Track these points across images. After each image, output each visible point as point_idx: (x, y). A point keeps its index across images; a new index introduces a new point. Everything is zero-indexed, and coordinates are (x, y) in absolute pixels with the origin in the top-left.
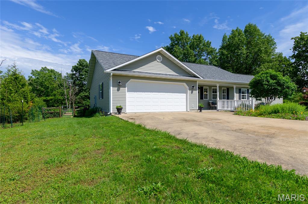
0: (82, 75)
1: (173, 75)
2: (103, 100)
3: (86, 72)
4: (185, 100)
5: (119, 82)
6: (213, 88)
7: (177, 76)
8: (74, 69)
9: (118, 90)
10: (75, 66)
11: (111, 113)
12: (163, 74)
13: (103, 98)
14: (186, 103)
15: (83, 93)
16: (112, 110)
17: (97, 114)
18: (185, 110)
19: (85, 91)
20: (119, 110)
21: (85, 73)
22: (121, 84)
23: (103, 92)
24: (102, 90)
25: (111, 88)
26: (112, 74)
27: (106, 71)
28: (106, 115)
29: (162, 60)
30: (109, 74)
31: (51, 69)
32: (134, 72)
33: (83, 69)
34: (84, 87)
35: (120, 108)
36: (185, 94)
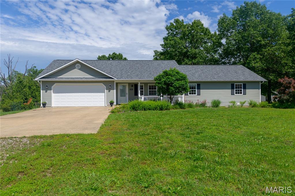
1: (89, 78)
6: (150, 84)
11: (41, 107)
14: (104, 100)
18: (104, 106)
20: (44, 105)
22: (48, 87)
25: (41, 91)
29: (80, 67)
36: (104, 94)
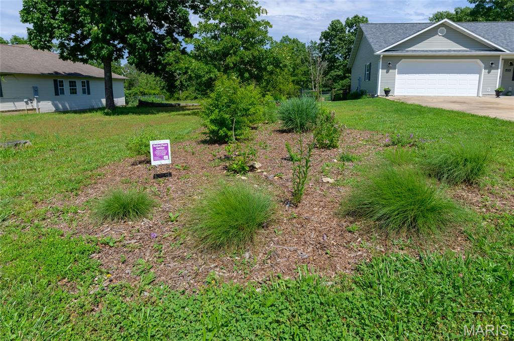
0: (334, 44)
1: (459, 51)
2: (369, 82)
3: (340, 39)
4: (478, 81)
5: (389, 64)
7: (467, 51)
8: (324, 36)
9: (387, 72)
10: (326, 32)
11: (378, 96)
12: (444, 51)
13: (369, 80)
14: (477, 86)
15: (335, 72)
16: (380, 92)
17: (364, 96)
18: (476, 95)
19: (337, 69)
20: (387, 92)
21: (338, 41)
22: (391, 65)
23: (370, 73)
24: (369, 70)
25: (380, 70)
26: (382, 56)
27: (377, 53)
28: (373, 96)
29: (445, 33)
30: (379, 56)
31: (294, 39)
32: (407, 51)
33: (336, 36)
34: (337, 63)
35: (388, 90)
36: (478, 75)
